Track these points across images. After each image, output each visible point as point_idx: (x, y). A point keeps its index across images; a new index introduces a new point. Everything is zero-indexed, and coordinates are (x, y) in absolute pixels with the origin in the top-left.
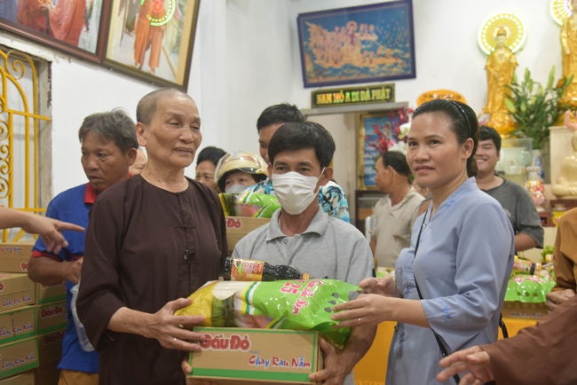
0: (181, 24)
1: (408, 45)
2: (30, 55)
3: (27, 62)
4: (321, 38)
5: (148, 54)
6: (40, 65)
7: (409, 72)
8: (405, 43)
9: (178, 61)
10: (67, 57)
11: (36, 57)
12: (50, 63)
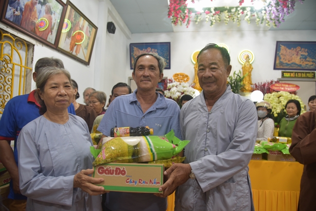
0: (89, 38)
1: (168, 57)
2: (25, 41)
3: (24, 44)
4: (138, 52)
5: (75, 48)
6: (30, 46)
7: (168, 67)
8: (167, 57)
9: (87, 53)
10: (41, 44)
11: (28, 42)
12: (34, 45)
